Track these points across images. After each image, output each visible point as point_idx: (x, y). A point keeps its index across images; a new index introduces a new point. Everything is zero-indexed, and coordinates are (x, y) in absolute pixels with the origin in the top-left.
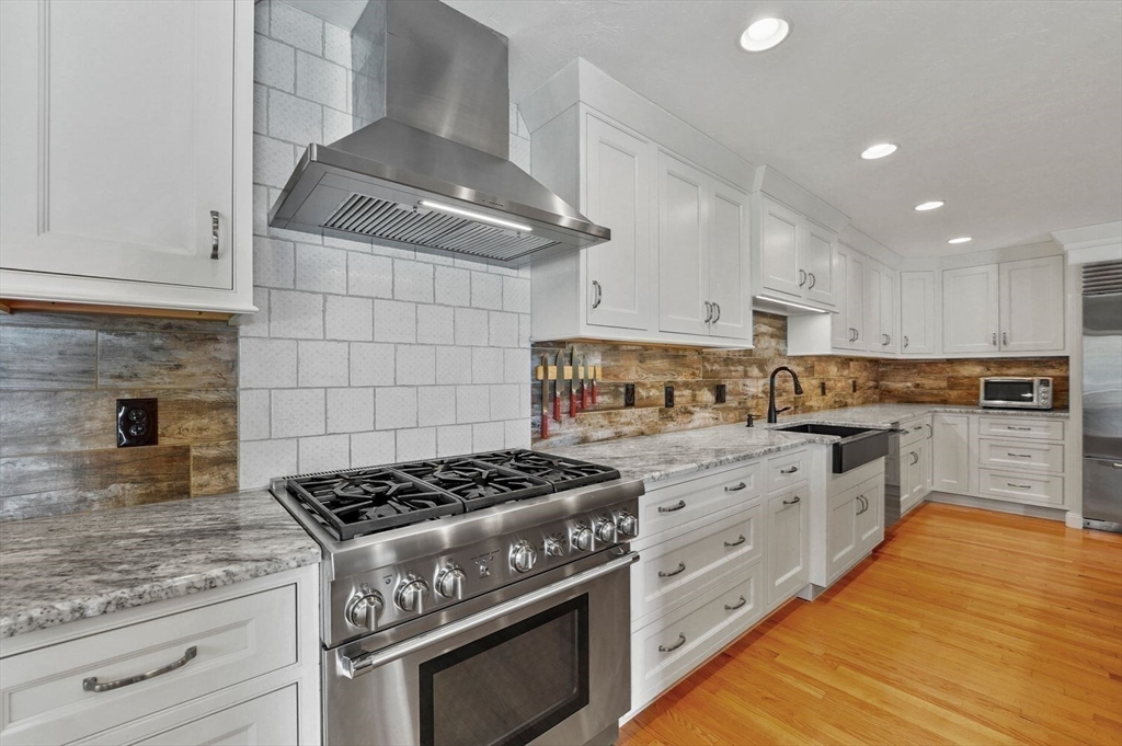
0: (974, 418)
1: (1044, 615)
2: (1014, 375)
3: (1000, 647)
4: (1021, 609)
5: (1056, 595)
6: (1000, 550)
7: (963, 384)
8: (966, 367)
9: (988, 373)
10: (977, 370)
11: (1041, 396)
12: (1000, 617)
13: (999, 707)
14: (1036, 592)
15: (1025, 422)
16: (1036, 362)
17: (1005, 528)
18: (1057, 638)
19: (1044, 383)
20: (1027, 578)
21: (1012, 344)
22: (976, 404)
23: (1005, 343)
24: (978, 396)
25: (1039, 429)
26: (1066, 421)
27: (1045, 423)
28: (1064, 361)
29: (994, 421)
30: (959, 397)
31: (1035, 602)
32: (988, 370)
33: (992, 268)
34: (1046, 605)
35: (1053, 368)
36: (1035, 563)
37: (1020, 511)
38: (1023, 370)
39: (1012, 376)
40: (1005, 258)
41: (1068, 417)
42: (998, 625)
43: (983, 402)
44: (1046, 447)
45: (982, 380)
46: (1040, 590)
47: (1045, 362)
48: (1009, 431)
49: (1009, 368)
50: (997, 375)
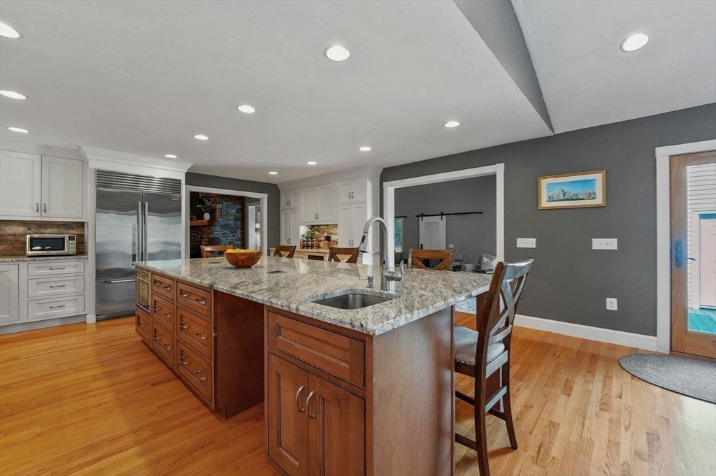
0: (22, 264)
1: (108, 375)
2: (49, 233)
3: (100, 405)
4: (95, 378)
5: (107, 361)
6: (61, 351)
7: (8, 240)
8: (11, 227)
9: (29, 232)
10: (21, 230)
11: (70, 246)
12: (88, 389)
13: (122, 436)
14: (94, 366)
15: (61, 264)
16: (63, 225)
17: (54, 337)
18: (122, 382)
19: (71, 238)
20: (87, 360)
21: (50, 213)
22: (24, 254)
23: (45, 211)
24: (24, 249)
25: (70, 267)
26: (86, 261)
27: (74, 264)
28: (81, 225)
29: (38, 265)
30: (5, 250)
31: (99, 371)
32: (29, 229)
33: (37, 158)
34: (106, 370)
35: (73, 229)
36: (85, 350)
37: (58, 323)
38: (55, 230)
39: (48, 234)
40: (46, 154)
41: (87, 258)
42: (90, 394)
43: (29, 253)
44: (74, 278)
45: (28, 236)
46: (98, 363)
47: (71, 225)
48: (50, 271)
49: (45, 229)
50: (36, 233)
